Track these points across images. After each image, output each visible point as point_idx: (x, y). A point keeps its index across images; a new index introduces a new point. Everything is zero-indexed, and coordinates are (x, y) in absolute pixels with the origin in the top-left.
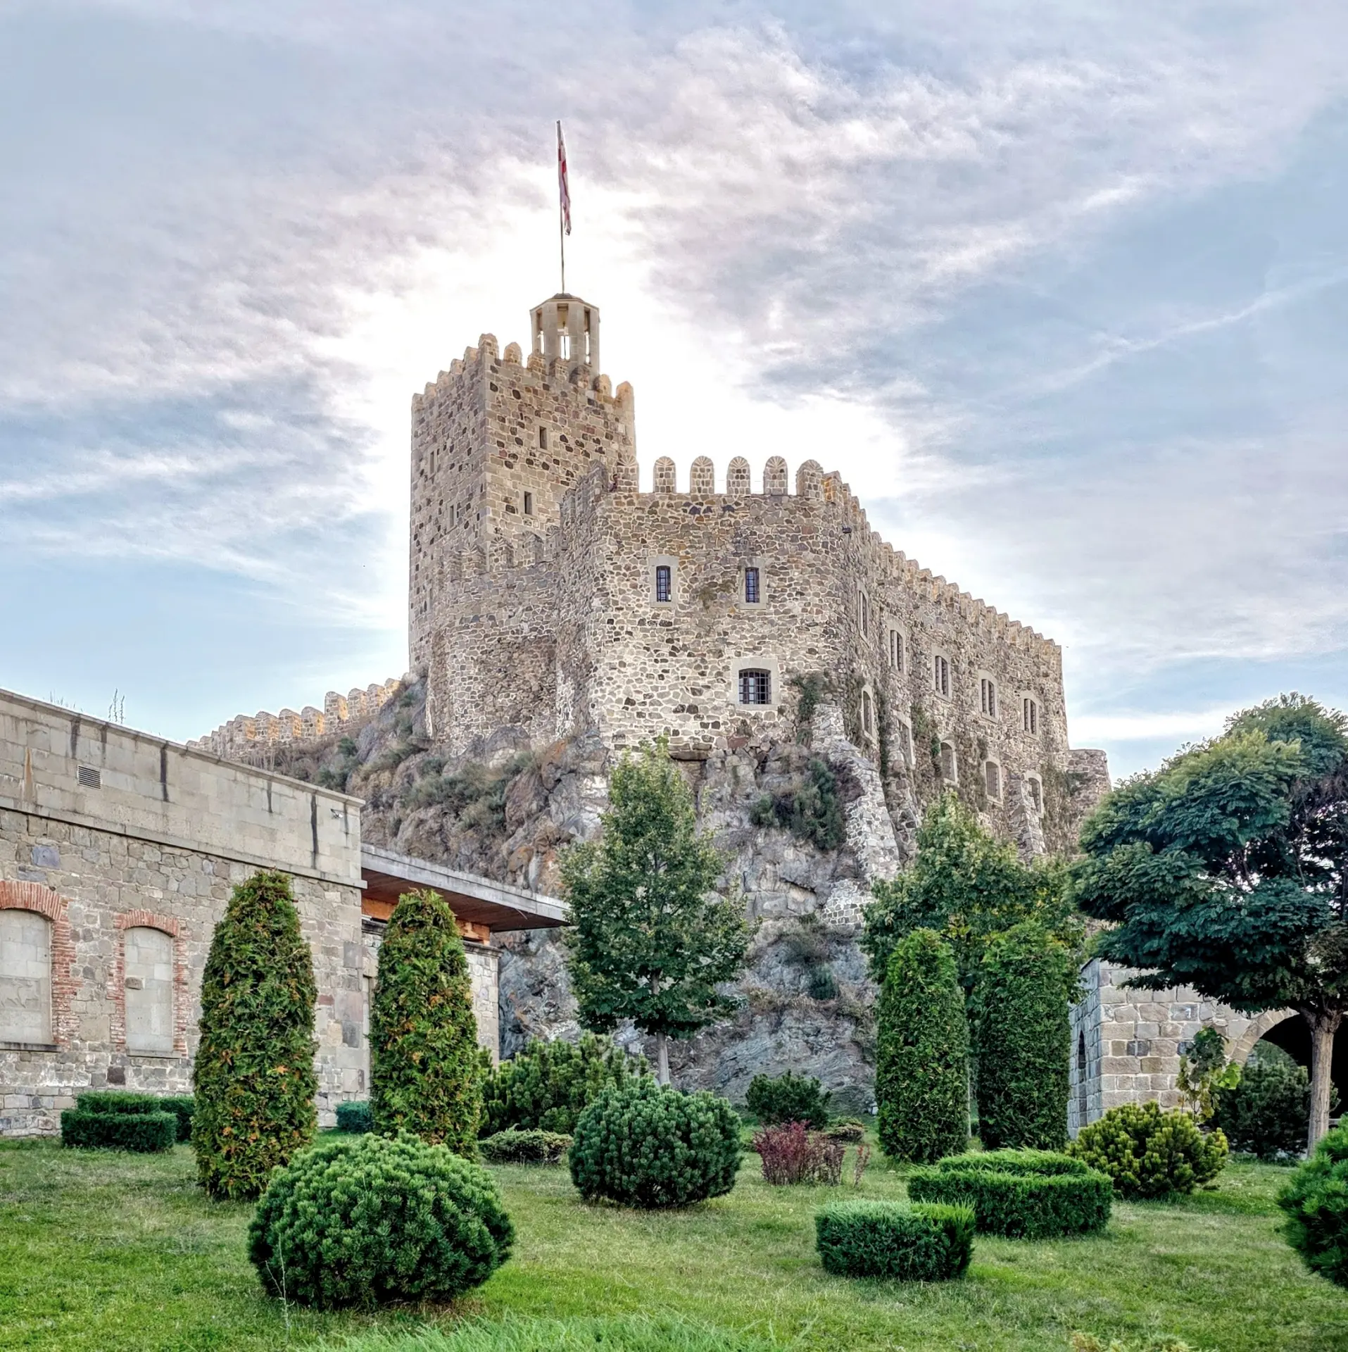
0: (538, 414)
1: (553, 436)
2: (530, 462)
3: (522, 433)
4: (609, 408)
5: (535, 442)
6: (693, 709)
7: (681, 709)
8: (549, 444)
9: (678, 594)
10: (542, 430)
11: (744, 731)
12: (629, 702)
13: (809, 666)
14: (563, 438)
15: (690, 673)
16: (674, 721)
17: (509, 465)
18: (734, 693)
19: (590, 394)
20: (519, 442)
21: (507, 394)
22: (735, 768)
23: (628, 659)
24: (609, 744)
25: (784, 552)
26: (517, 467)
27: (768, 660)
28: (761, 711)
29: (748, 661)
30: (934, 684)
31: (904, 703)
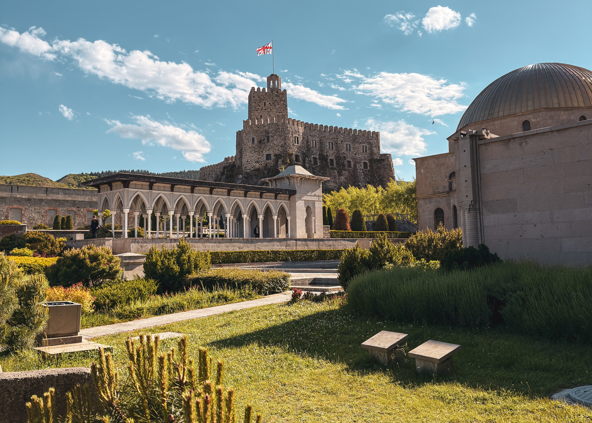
0: (264, 100)
1: (267, 103)
2: (262, 109)
3: (260, 104)
4: (281, 96)
5: (263, 105)
6: (258, 162)
7: (256, 162)
8: (266, 105)
9: (256, 142)
10: (265, 103)
11: (266, 165)
12: (248, 161)
13: (277, 152)
14: (270, 103)
15: (258, 155)
16: (255, 164)
17: (257, 111)
18: (265, 158)
19: (276, 94)
20: (259, 106)
21: (257, 97)
22: (264, 172)
23: (247, 154)
24: (244, 169)
25: (273, 133)
26: (259, 111)
27: (271, 152)
28: (269, 161)
29: (268, 153)
30: (328, 148)
31: (316, 153)
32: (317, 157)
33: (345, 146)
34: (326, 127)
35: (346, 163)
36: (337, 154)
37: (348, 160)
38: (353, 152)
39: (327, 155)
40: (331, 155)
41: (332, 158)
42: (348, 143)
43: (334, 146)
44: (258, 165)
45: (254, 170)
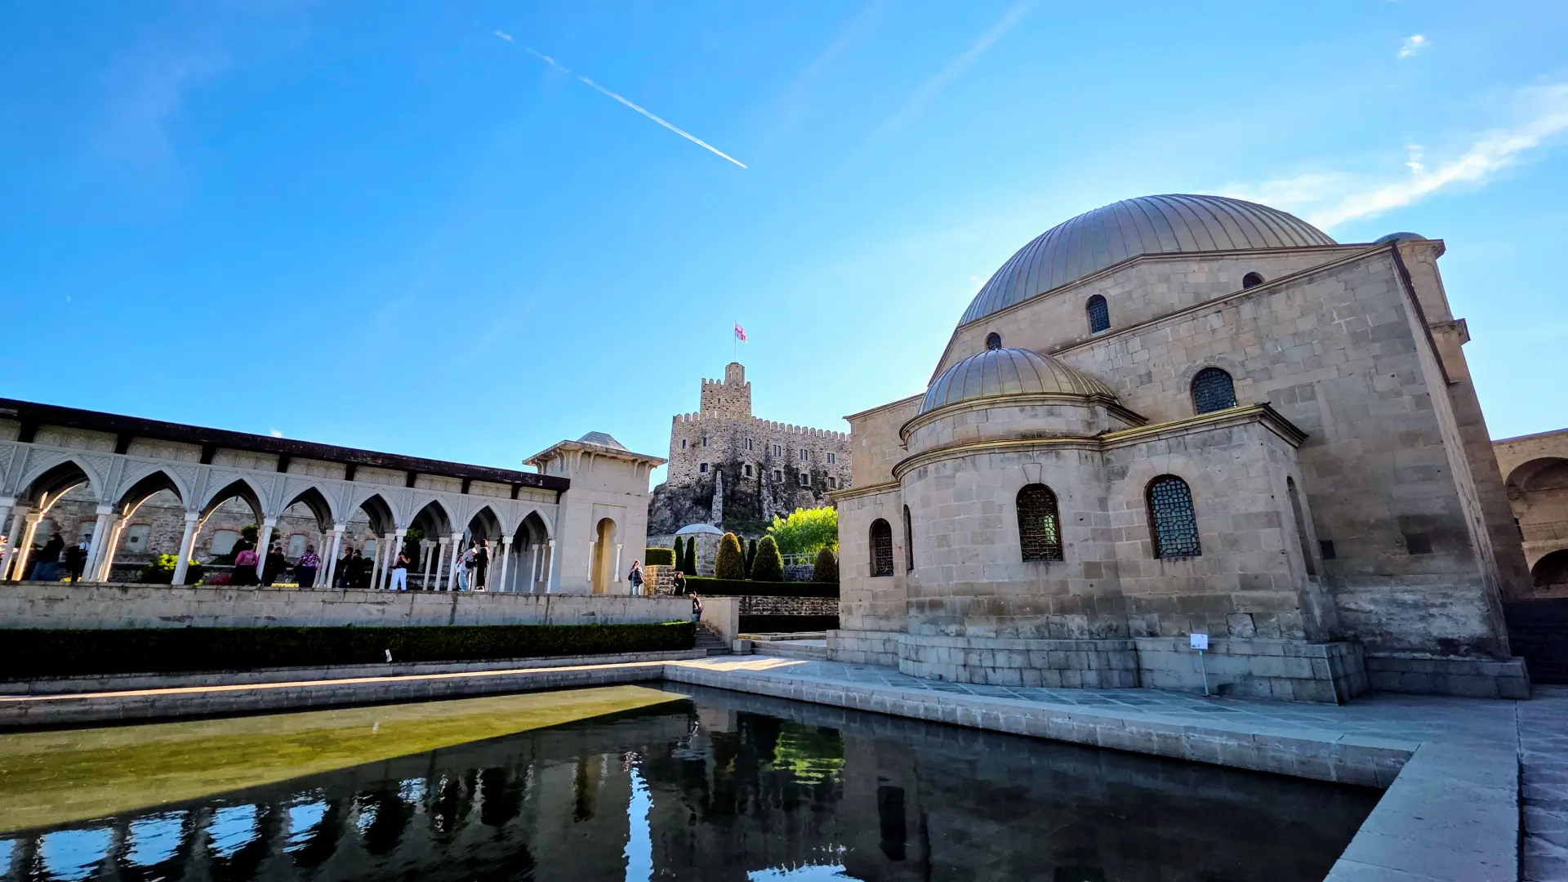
0: (718, 395)
2: (714, 408)
3: (712, 401)
4: (743, 390)
6: (688, 475)
7: (685, 475)
8: (721, 402)
9: (687, 446)
10: (719, 399)
11: (700, 480)
14: (726, 400)
15: (688, 466)
16: (684, 478)
19: (737, 387)
20: (711, 403)
22: (695, 490)
24: (668, 485)
26: (710, 409)
27: (707, 461)
28: (704, 474)
29: (703, 461)
30: (799, 457)
31: (780, 465)
32: (782, 470)
33: (826, 456)
34: (798, 428)
35: (826, 480)
36: (813, 467)
37: (830, 476)
38: (838, 466)
39: (797, 469)
40: (804, 468)
41: (806, 472)
42: (831, 452)
43: (808, 455)
44: (688, 479)
45: (682, 488)
